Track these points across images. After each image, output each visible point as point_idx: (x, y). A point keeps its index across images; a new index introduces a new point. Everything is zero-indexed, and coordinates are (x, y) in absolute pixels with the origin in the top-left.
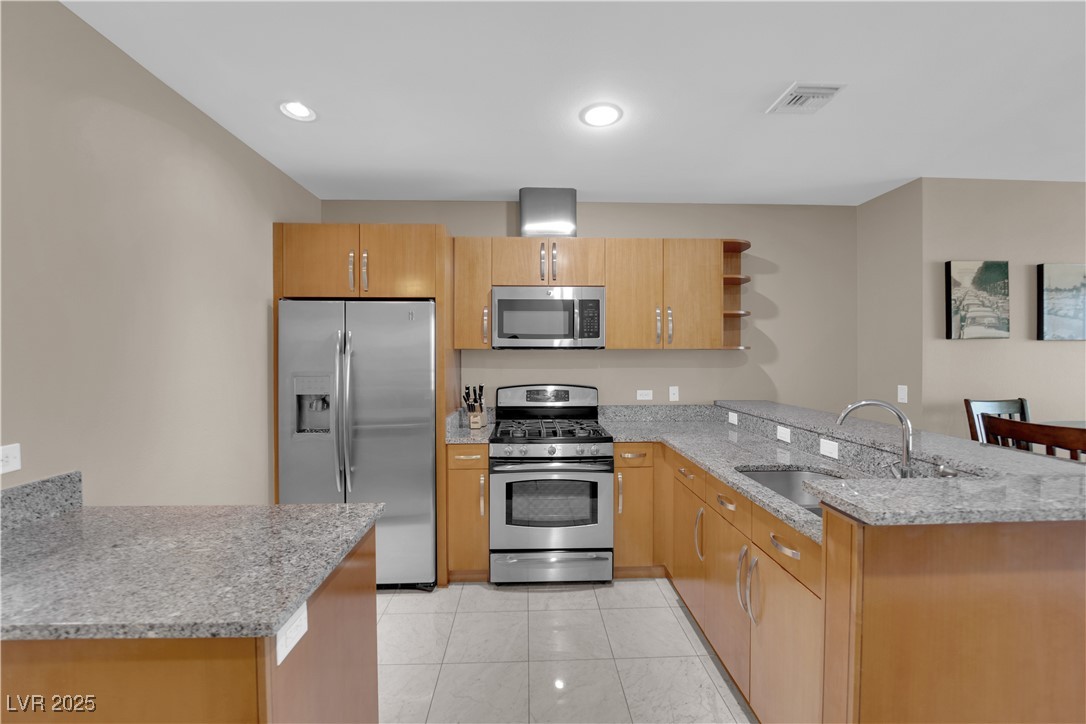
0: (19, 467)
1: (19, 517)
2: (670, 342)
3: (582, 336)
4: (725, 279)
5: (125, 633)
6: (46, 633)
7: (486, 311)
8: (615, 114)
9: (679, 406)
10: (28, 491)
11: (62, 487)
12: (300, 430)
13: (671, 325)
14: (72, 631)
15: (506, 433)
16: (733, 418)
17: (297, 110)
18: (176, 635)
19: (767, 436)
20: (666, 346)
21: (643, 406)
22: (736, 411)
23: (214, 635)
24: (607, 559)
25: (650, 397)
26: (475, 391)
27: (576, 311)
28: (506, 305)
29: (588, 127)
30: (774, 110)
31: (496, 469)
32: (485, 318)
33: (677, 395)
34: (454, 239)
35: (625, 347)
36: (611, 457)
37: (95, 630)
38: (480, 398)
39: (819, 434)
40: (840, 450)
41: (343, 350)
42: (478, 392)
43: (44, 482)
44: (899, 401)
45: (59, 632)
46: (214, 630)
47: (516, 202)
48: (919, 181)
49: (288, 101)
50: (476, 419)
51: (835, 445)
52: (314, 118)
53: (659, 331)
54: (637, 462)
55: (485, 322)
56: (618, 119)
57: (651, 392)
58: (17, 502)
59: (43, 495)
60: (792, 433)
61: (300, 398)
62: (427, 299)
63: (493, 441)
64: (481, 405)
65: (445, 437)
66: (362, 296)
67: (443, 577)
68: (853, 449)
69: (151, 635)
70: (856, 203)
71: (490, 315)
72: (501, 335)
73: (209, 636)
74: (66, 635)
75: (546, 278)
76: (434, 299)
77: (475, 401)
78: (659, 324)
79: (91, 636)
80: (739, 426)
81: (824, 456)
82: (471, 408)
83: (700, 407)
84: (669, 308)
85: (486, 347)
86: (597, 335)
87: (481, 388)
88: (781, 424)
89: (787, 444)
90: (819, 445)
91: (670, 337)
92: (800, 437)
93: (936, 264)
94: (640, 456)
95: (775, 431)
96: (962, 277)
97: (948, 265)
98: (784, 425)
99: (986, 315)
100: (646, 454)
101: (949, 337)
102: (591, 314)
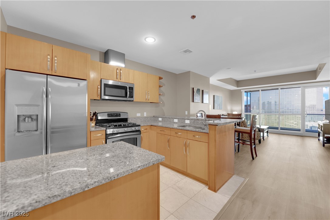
3: (129, 97)
4: (159, 86)
5: (132, 171)
6: (107, 180)
7: (99, 87)
8: (153, 40)
9: (146, 117)
13: (149, 96)
14: (116, 176)
16: (160, 119)
18: (145, 167)
19: (171, 122)
20: (147, 101)
21: (138, 118)
22: (161, 117)
23: (153, 164)
25: (140, 115)
27: (128, 90)
28: (107, 86)
30: (181, 52)
31: (109, 137)
32: (99, 89)
33: (146, 114)
35: (139, 101)
36: (140, 130)
37: (123, 174)
39: (185, 119)
44: (186, 114)
45: (112, 178)
46: (153, 163)
47: (103, 52)
48: (189, 72)
51: (189, 121)
53: (146, 98)
54: (145, 131)
55: (99, 91)
56: (154, 41)
60: (178, 120)
62: (84, 80)
65: (90, 129)
68: (193, 121)
69: (139, 169)
72: (105, 95)
73: (152, 165)
74: (114, 179)
75: (118, 79)
76: (86, 80)
78: (147, 96)
79: (122, 176)
80: (162, 121)
81: (186, 123)
83: (151, 117)
84: (148, 91)
85: (99, 99)
86: (132, 97)
88: (175, 118)
89: (177, 123)
90: (185, 121)
91: (149, 99)
92: (180, 121)
93: (192, 88)
94: (146, 129)
95: (173, 120)
96: (195, 91)
97: (193, 88)
98: (176, 119)
99: (197, 98)
100: (147, 129)
101: (193, 102)
102: (131, 91)
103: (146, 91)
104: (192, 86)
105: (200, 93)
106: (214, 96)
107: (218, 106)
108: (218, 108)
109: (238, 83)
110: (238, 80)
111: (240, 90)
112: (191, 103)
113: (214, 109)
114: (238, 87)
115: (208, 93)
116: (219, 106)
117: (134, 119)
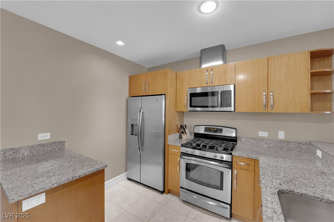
0: (50, 138)
1: (48, 149)
2: (272, 109)
3: (222, 106)
4: (311, 73)
7: (186, 97)
8: (215, 4)
9: (284, 142)
10: (51, 144)
11: (60, 144)
12: (132, 134)
16: (319, 153)
17: (120, 43)
20: (270, 111)
21: (262, 139)
22: (320, 150)
24: (227, 208)
26: (183, 126)
27: (219, 96)
28: (193, 95)
29: (203, 15)
31: (183, 157)
34: (177, 73)
35: (246, 111)
36: (231, 162)
41: (140, 112)
43: (55, 142)
49: (118, 41)
50: (184, 136)
52: (124, 45)
53: (265, 103)
54: (245, 167)
55: (186, 102)
57: (267, 133)
58: (48, 146)
59: (55, 145)
61: (132, 125)
62: (162, 95)
65: (168, 142)
66: (147, 95)
67: (166, 191)
71: (187, 99)
72: (191, 106)
75: (209, 83)
76: (165, 94)
77: (184, 130)
78: (265, 100)
80: (324, 159)
84: (272, 92)
85: (186, 110)
86: (230, 106)
87: (185, 126)
91: (272, 106)
102: (227, 97)
103: (264, 92)
117: (251, 140)
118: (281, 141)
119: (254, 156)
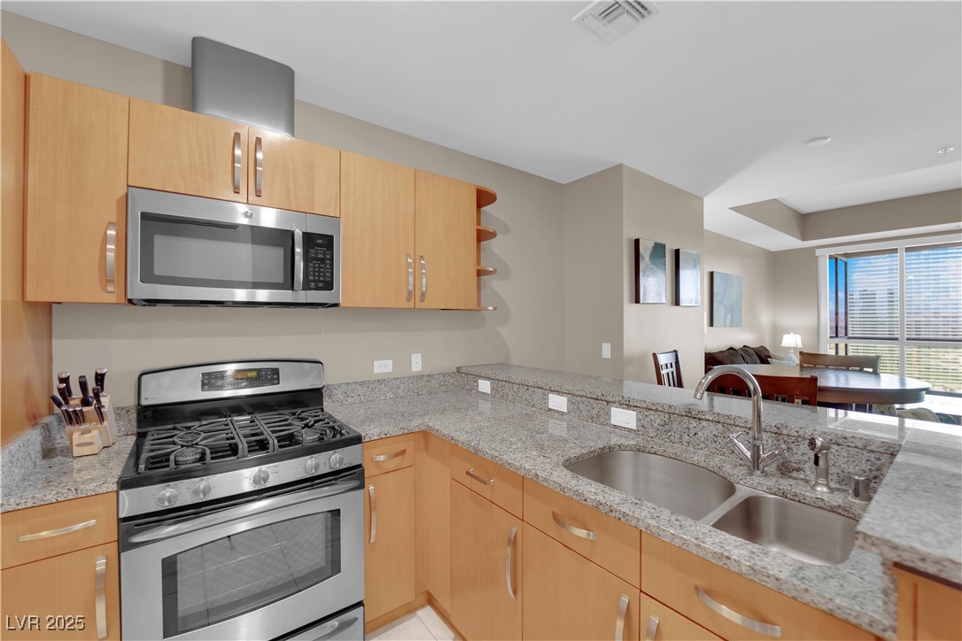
2: (422, 301)
3: (306, 287)
4: (477, 230)
7: (111, 232)
9: (422, 376)
13: (424, 280)
15: (159, 461)
16: (485, 386)
19: (534, 405)
20: (419, 305)
21: (382, 381)
22: (489, 379)
24: (356, 618)
25: (390, 369)
26: (83, 386)
27: (298, 250)
31: (137, 538)
32: (111, 247)
33: (420, 362)
34: (26, 78)
35: (368, 305)
36: (359, 466)
38: (97, 396)
39: (608, 402)
40: (638, 420)
42: (91, 384)
44: (605, 357)
47: (185, 68)
48: (619, 168)
50: (87, 438)
51: (632, 414)
53: (411, 288)
54: (394, 463)
55: (111, 255)
57: (391, 361)
60: (570, 401)
63: (125, 484)
64: (99, 409)
68: (658, 419)
70: (564, 182)
71: (123, 241)
72: (149, 278)
77: (85, 402)
78: (411, 278)
80: (493, 395)
81: (615, 426)
82: (74, 418)
83: (444, 375)
84: (422, 257)
85: (112, 299)
86: (329, 286)
87: (100, 378)
88: (552, 391)
89: (563, 413)
90: (608, 414)
91: (423, 294)
92: (582, 406)
93: (630, 240)
94: (397, 455)
95: (545, 399)
96: (645, 251)
97: (637, 242)
98: (558, 392)
99: (655, 284)
100: (404, 451)
101: (637, 301)
102: (320, 256)
103: (408, 255)
104: (630, 233)
105: (665, 265)
106: (712, 274)
107: (726, 316)
108: (728, 323)
109: (807, 223)
110: (806, 209)
111: (813, 249)
112: (630, 309)
113: (711, 324)
114: (803, 240)
115: (696, 262)
116: (729, 316)
117: (359, 387)
118: (417, 377)
119: (415, 424)
